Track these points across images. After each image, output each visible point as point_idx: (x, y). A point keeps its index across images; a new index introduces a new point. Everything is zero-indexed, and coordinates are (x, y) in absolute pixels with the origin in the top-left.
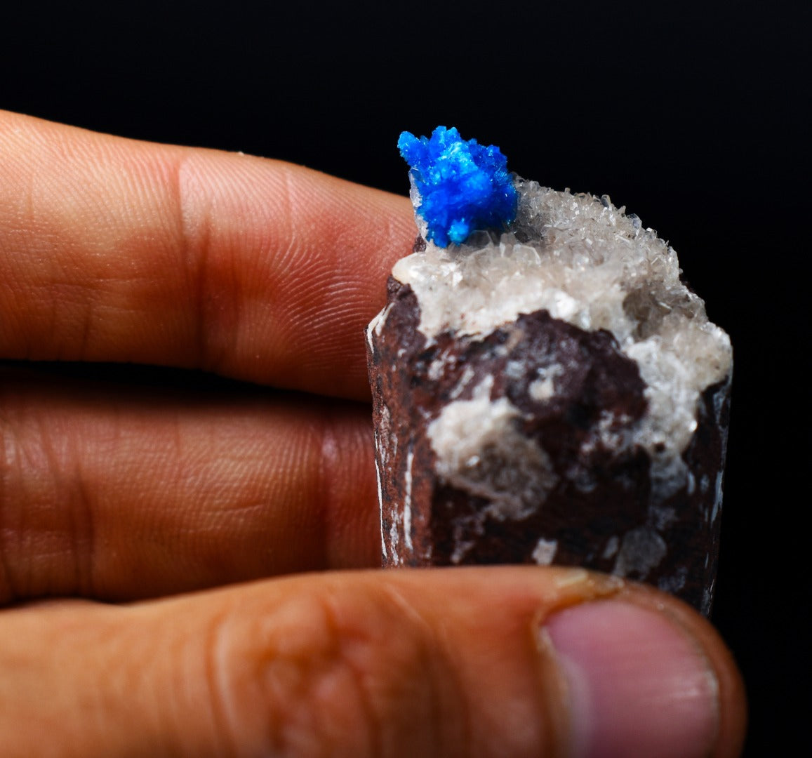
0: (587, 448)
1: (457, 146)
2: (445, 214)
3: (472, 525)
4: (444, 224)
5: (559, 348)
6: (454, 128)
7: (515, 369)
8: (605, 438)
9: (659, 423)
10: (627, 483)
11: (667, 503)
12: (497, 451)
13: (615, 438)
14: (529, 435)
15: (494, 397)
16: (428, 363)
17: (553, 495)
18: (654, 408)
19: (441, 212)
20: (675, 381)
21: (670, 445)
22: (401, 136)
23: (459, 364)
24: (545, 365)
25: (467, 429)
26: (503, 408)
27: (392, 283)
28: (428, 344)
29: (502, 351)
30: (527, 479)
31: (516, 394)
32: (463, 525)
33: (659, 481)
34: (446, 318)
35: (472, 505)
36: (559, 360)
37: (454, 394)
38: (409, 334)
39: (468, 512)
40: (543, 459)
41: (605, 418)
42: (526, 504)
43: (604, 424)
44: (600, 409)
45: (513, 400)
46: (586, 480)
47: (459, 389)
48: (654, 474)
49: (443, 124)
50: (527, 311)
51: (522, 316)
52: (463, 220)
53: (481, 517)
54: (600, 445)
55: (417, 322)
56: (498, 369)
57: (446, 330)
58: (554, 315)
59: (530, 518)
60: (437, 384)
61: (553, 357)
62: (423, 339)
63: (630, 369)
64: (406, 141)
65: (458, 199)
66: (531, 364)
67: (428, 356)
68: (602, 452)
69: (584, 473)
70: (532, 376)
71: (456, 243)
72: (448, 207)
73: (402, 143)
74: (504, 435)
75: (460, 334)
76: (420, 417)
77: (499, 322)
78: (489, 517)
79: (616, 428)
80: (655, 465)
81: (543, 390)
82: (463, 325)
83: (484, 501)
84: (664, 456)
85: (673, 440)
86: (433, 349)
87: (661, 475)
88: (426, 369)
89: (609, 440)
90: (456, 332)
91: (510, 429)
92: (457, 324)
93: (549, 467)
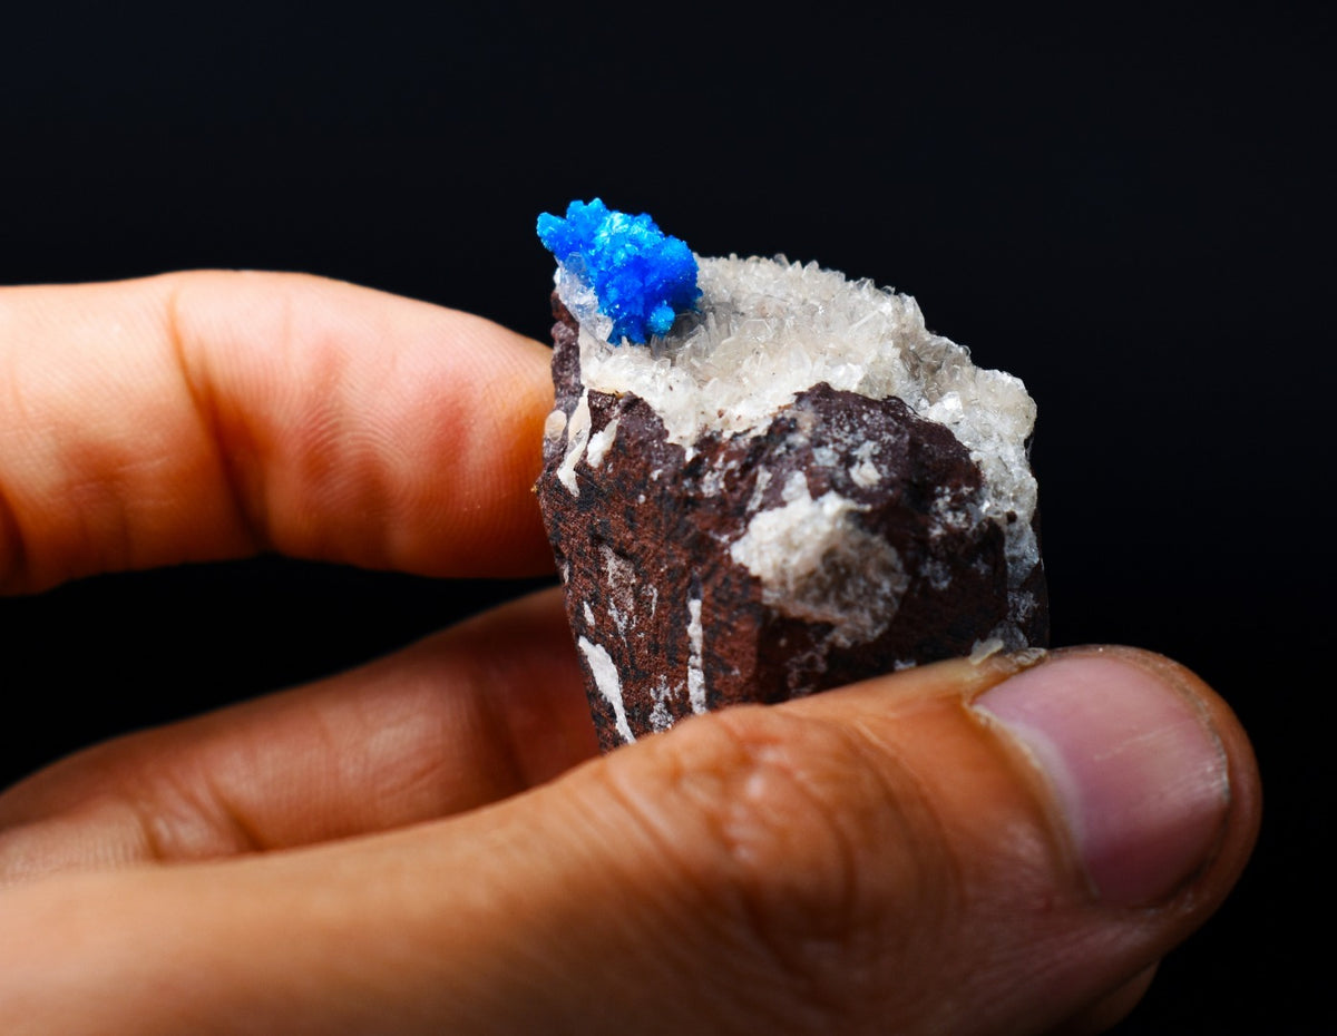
0: (937, 532)
1: (617, 219)
2: (641, 300)
3: (812, 662)
4: (640, 312)
5: (862, 424)
6: (597, 200)
7: (826, 457)
8: (949, 517)
9: (1000, 488)
10: (983, 569)
11: (1024, 587)
12: (838, 559)
13: (961, 516)
14: (874, 531)
15: (816, 493)
16: (698, 478)
17: (904, 599)
18: (989, 473)
19: (634, 299)
20: (995, 438)
21: (1020, 513)
22: (539, 219)
23: (746, 468)
24: (858, 445)
25: (796, 538)
26: (833, 504)
27: (597, 398)
28: (690, 455)
29: (799, 439)
30: (878, 586)
31: (840, 485)
32: (799, 666)
33: (1013, 560)
34: (703, 420)
35: (811, 636)
36: (869, 437)
37: (753, 506)
38: (658, 449)
39: (806, 646)
40: (890, 555)
41: (942, 495)
42: (877, 619)
43: (941, 503)
44: (933, 486)
45: (842, 492)
46: (941, 574)
47: (758, 498)
48: (1008, 553)
49: (576, 198)
50: (804, 388)
51: (800, 396)
52: (665, 302)
53: (824, 649)
54: (946, 526)
55: (664, 434)
56: (804, 461)
57: (707, 434)
58: (838, 386)
59: (882, 636)
60: (721, 500)
61: (860, 436)
62: (678, 449)
63: (941, 434)
64: (547, 225)
65: (653, 277)
66: (843, 449)
67: (695, 470)
68: (954, 536)
69: (939, 566)
70: (848, 460)
71: (662, 334)
72: (641, 290)
73: (543, 228)
74: (846, 535)
75: (727, 435)
76: (713, 543)
77: (772, 408)
78: (833, 646)
79: (958, 504)
80: (1008, 541)
81: (866, 474)
82: (727, 422)
83: (828, 627)
84: (1016, 527)
85: (1022, 506)
86: (697, 460)
87: (1016, 553)
88: (697, 487)
89: (955, 520)
90: (720, 434)
91: (850, 526)
92: (716, 425)
93: (900, 566)
